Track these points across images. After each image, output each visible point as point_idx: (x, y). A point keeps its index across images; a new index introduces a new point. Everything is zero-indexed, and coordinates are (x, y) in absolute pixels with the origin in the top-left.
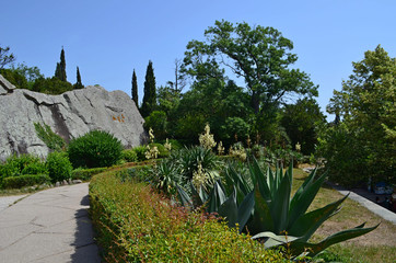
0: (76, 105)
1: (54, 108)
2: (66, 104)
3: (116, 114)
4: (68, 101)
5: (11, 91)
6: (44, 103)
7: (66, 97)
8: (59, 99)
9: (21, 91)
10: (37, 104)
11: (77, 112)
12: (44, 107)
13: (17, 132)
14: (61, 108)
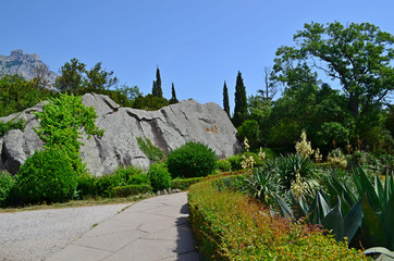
0: (172, 119)
1: (153, 123)
2: (163, 118)
3: (209, 126)
4: (166, 116)
5: (116, 110)
6: (144, 119)
7: (163, 112)
8: (157, 114)
9: (124, 109)
10: (138, 120)
11: (174, 126)
12: (144, 122)
13: (122, 146)
14: (159, 122)
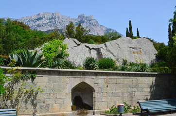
0: (109, 48)
1: (98, 50)
3: (135, 50)
4: (106, 47)
5: (79, 45)
6: (93, 48)
7: (105, 45)
8: (102, 46)
9: (84, 44)
10: (90, 49)
11: (110, 51)
12: (93, 50)
13: (78, 61)
14: (101, 50)
